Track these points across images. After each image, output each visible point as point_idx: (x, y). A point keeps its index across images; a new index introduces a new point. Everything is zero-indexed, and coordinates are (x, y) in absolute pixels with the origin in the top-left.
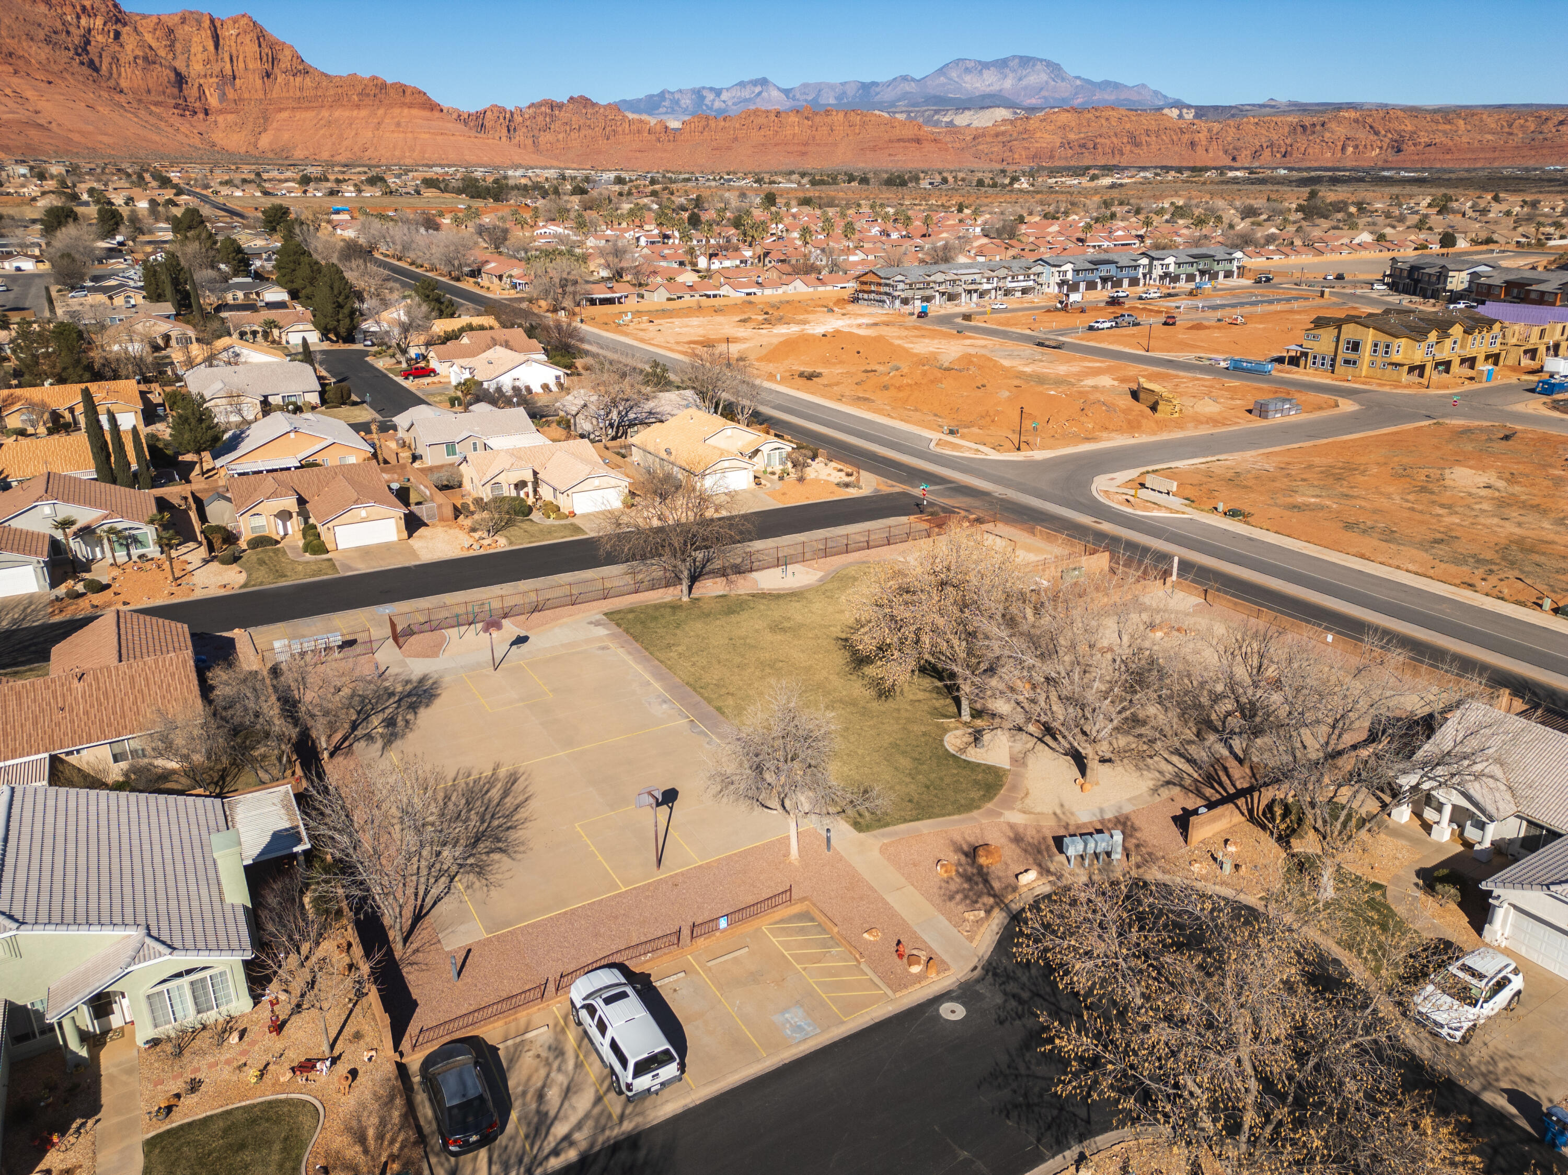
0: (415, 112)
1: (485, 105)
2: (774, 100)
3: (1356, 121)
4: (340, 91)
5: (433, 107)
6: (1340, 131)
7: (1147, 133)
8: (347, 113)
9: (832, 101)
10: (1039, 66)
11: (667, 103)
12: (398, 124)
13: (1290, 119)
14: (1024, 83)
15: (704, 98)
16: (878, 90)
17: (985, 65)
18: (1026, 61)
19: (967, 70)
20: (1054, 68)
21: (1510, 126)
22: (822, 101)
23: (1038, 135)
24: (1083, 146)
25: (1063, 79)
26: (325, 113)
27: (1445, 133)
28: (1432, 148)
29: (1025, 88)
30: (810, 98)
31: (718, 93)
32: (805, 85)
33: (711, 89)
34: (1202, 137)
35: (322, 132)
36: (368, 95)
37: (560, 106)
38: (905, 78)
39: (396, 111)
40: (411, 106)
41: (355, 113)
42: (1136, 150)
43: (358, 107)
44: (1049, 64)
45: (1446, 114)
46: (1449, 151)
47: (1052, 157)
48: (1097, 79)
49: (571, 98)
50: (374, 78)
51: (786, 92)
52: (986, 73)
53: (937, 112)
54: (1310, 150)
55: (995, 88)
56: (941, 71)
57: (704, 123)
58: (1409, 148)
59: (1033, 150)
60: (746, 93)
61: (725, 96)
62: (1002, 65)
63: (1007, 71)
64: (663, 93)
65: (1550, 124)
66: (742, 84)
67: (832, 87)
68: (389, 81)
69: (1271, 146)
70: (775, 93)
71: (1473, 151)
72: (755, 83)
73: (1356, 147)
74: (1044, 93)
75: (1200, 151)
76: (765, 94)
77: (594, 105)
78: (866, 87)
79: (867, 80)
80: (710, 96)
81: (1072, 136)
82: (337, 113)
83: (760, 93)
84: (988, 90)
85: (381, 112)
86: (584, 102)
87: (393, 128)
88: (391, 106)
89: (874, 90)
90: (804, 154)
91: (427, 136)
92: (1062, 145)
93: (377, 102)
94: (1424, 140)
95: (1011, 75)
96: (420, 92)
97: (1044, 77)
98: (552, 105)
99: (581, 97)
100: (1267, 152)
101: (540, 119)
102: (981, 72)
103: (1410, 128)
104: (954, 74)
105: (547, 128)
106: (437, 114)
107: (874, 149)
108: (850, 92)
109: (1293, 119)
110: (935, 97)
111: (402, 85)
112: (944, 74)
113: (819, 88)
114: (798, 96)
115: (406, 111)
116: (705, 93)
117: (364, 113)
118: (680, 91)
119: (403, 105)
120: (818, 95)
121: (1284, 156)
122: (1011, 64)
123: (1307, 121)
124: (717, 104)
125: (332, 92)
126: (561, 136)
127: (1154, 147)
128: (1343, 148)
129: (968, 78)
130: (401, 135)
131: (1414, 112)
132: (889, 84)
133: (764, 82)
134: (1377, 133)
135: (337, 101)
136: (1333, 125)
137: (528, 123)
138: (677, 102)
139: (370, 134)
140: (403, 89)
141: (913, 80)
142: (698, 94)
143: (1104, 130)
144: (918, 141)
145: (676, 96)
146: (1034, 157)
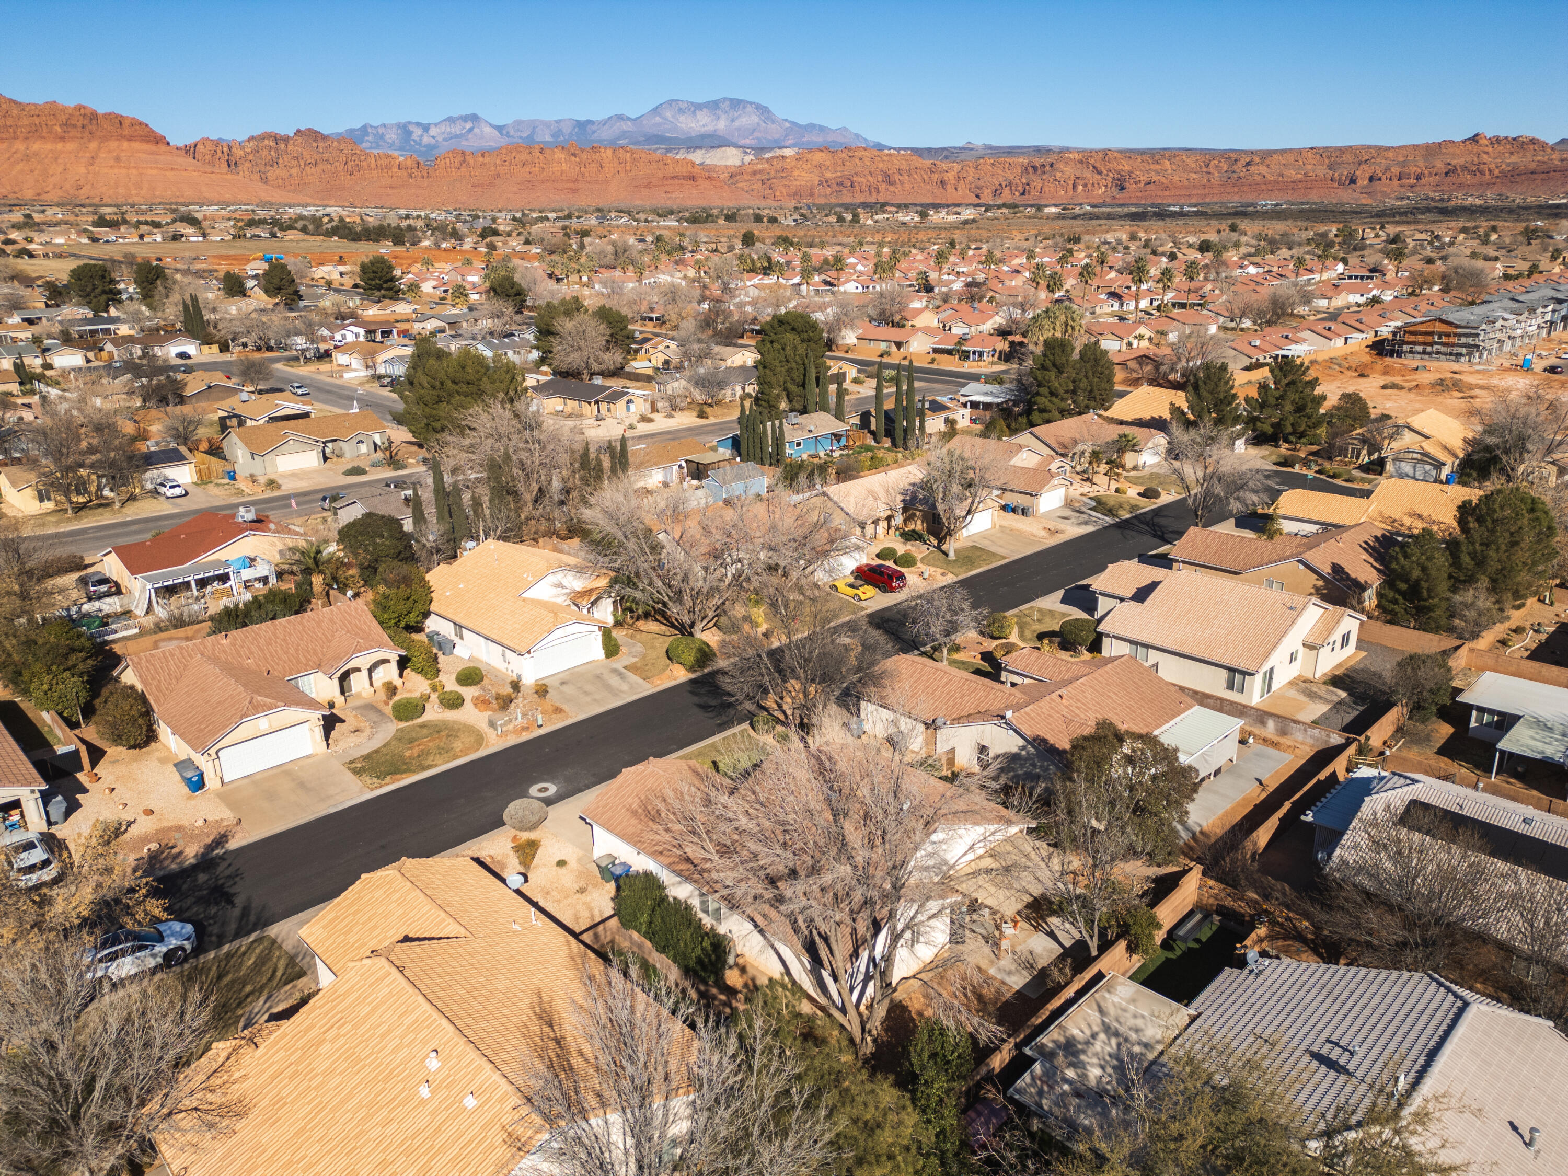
0: (136, 145)
1: (196, 138)
2: (487, 137)
3: (1081, 162)
4: (37, 120)
5: (159, 140)
6: (1068, 171)
7: (900, 172)
8: (49, 146)
9: (548, 138)
10: (749, 109)
11: (370, 138)
12: (118, 159)
13: (1021, 160)
14: (737, 124)
15: (410, 133)
16: (594, 128)
17: (698, 107)
18: (736, 104)
19: (681, 111)
20: (763, 110)
21: (1207, 166)
22: (538, 138)
23: (796, 173)
24: (840, 184)
25: (773, 122)
26: (20, 146)
27: (1157, 172)
28: (1152, 186)
29: (739, 129)
30: (525, 135)
31: (426, 128)
32: (518, 122)
33: (418, 124)
34: (950, 176)
35: (19, 167)
36: (74, 126)
37: (286, 139)
38: (620, 117)
39: (113, 144)
40: (130, 139)
41: (60, 146)
42: (892, 189)
43: (62, 139)
44: (758, 107)
45: (1155, 155)
46: (1167, 188)
47: (812, 195)
48: (803, 121)
49: (299, 131)
50: (80, 107)
51: (500, 128)
52: (699, 114)
53: (668, 150)
54: (1046, 189)
55: (710, 128)
56: (656, 111)
57: (459, 159)
58: (1131, 186)
59: (793, 189)
60: (456, 129)
61: (433, 131)
62: (713, 106)
63: (719, 112)
64: (365, 127)
65: (1240, 164)
66: (451, 120)
67: (547, 124)
68: (101, 110)
69: (1010, 184)
70: (487, 130)
71: (1187, 188)
72: (465, 118)
73: (1085, 185)
74: (756, 134)
75: (950, 189)
76: (476, 130)
77: (325, 138)
78: (582, 125)
79: (583, 118)
80: (417, 132)
81: (829, 175)
82: (36, 146)
83: (471, 130)
84: (703, 130)
85: (93, 145)
86: (313, 135)
87: (112, 162)
88: (105, 139)
89: (590, 128)
90: (575, 191)
91: (155, 172)
92: (820, 183)
93: (87, 134)
94: (1143, 179)
95: (723, 116)
96: (141, 124)
97: (755, 119)
98: (277, 139)
99: (310, 130)
100: (1007, 191)
101: (264, 153)
102: (694, 113)
103: (1127, 168)
104: (668, 114)
105: (273, 163)
106: (163, 148)
107: (648, 186)
108: (567, 129)
109: (1023, 160)
110: (656, 136)
111: (117, 116)
112: (660, 115)
113: (534, 125)
114: (512, 133)
115: (125, 144)
116: (411, 128)
117: (71, 146)
118: (384, 125)
119: (121, 137)
120: (533, 132)
121: (1023, 194)
122: (723, 106)
123: (1037, 162)
124: (426, 140)
125: (25, 121)
126: (294, 171)
127: (907, 186)
128: (1074, 187)
129: (682, 118)
130: (124, 171)
131: (1128, 154)
132: (605, 123)
133: (474, 118)
134: (1100, 173)
135: (35, 132)
136: (1061, 165)
137: (251, 157)
138: (382, 137)
139: (83, 170)
140: (119, 120)
141: (629, 119)
142: (405, 129)
143: (859, 169)
144: (693, 178)
145: (380, 131)
146: (795, 194)
